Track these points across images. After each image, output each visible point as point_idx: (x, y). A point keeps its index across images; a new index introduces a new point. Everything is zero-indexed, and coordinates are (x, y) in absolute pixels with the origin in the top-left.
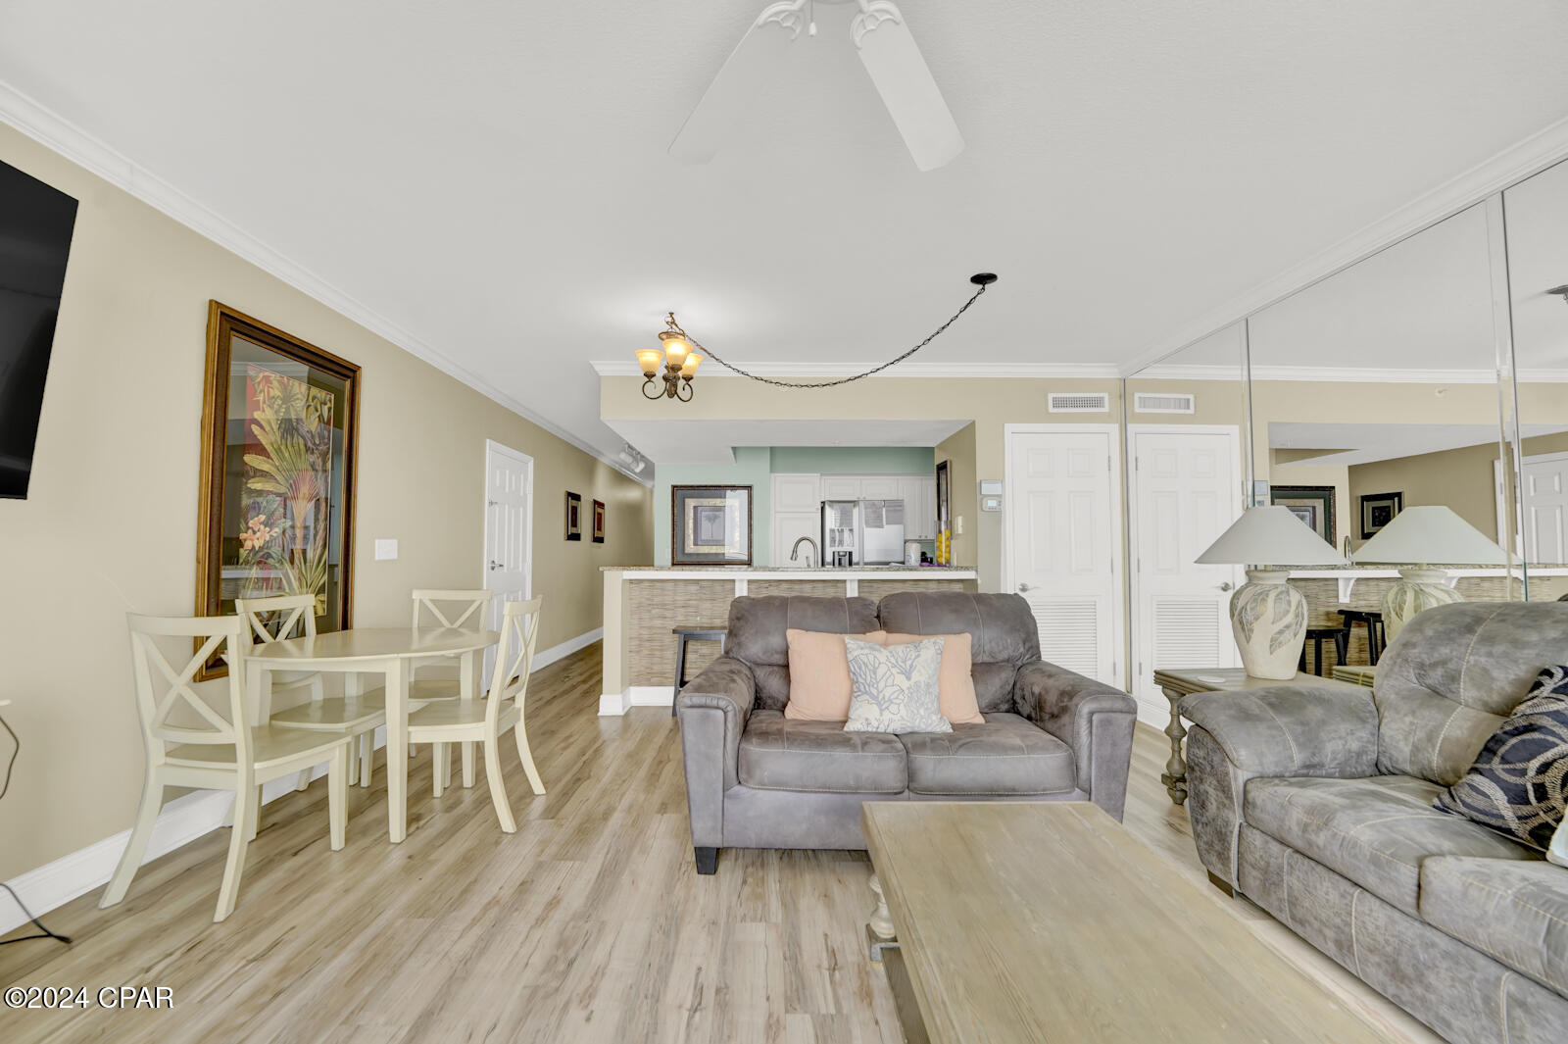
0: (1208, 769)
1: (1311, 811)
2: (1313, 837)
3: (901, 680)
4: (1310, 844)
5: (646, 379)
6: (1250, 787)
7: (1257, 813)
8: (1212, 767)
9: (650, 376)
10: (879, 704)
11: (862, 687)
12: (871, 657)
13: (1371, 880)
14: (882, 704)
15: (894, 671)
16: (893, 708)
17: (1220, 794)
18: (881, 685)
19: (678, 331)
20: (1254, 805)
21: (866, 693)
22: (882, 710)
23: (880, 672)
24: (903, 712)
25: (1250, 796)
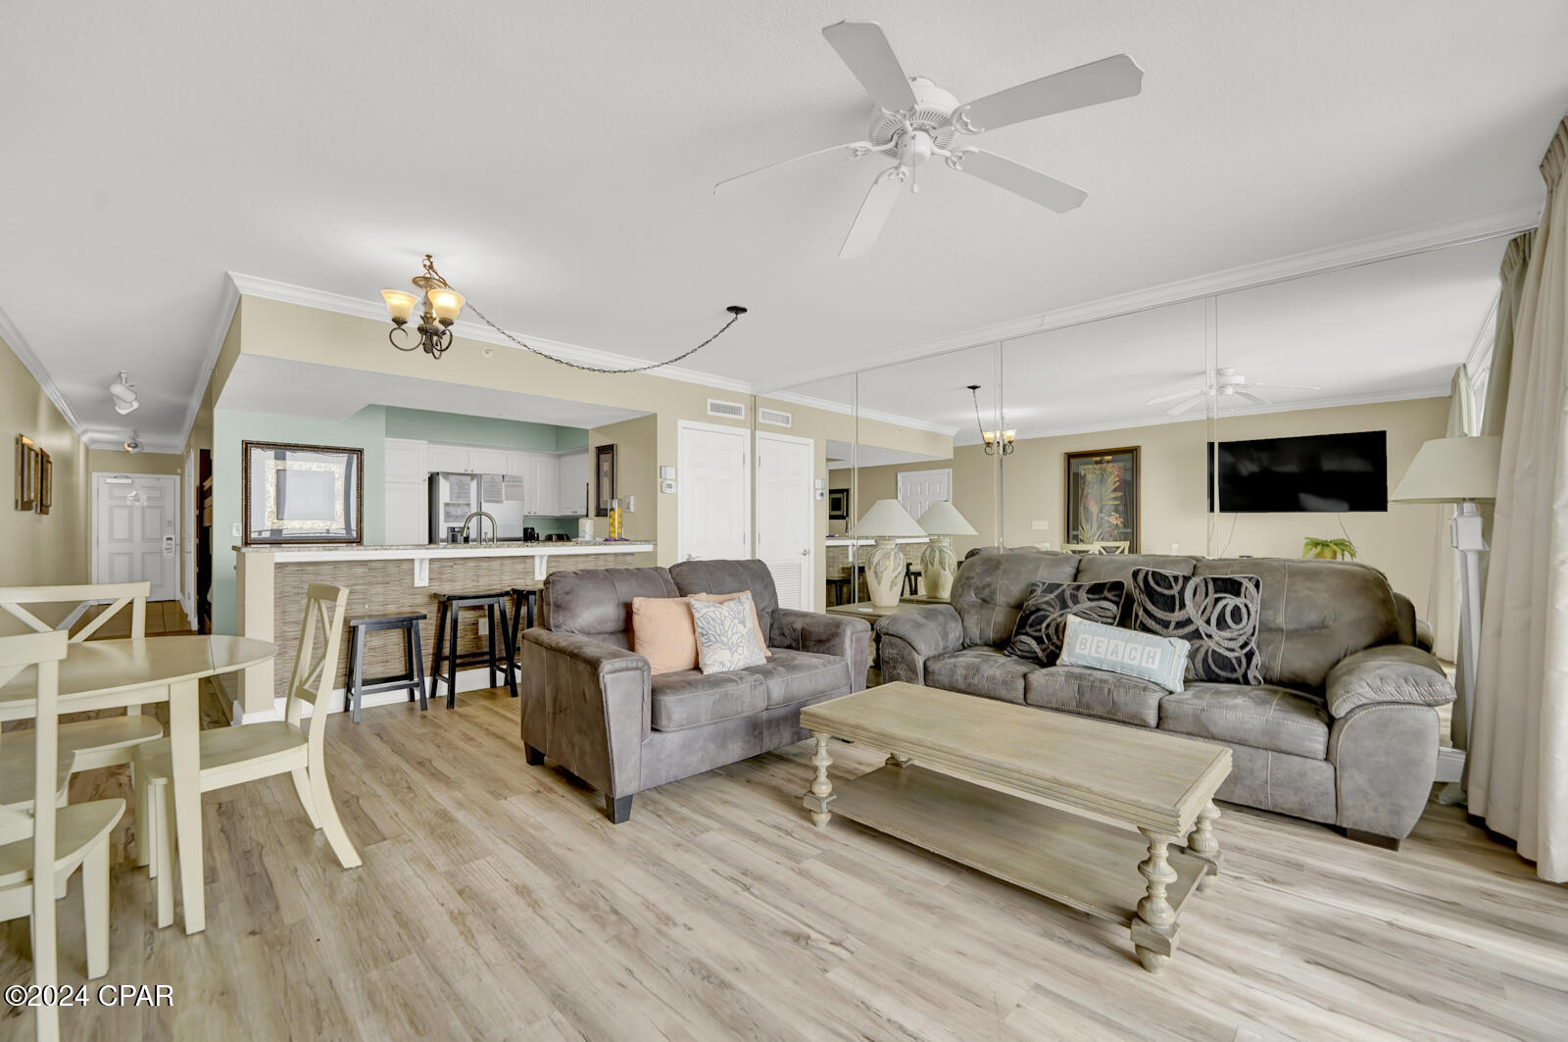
0: (900, 660)
1: (968, 667)
2: (971, 680)
3: (740, 627)
4: (969, 685)
5: (396, 326)
6: (928, 664)
7: (936, 677)
8: (903, 658)
9: (399, 322)
10: (730, 649)
11: (712, 638)
12: (718, 614)
13: (1003, 693)
14: (732, 649)
15: (736, 621)
16: (740, 650)
17: (909, 673)
18: (730, 634)
19: (437, 277)
20: (933, 673)
21: (717, 641)
22: (732, 653)
23: (727, 623)
24: (746, 653)
25: (930, 669)
